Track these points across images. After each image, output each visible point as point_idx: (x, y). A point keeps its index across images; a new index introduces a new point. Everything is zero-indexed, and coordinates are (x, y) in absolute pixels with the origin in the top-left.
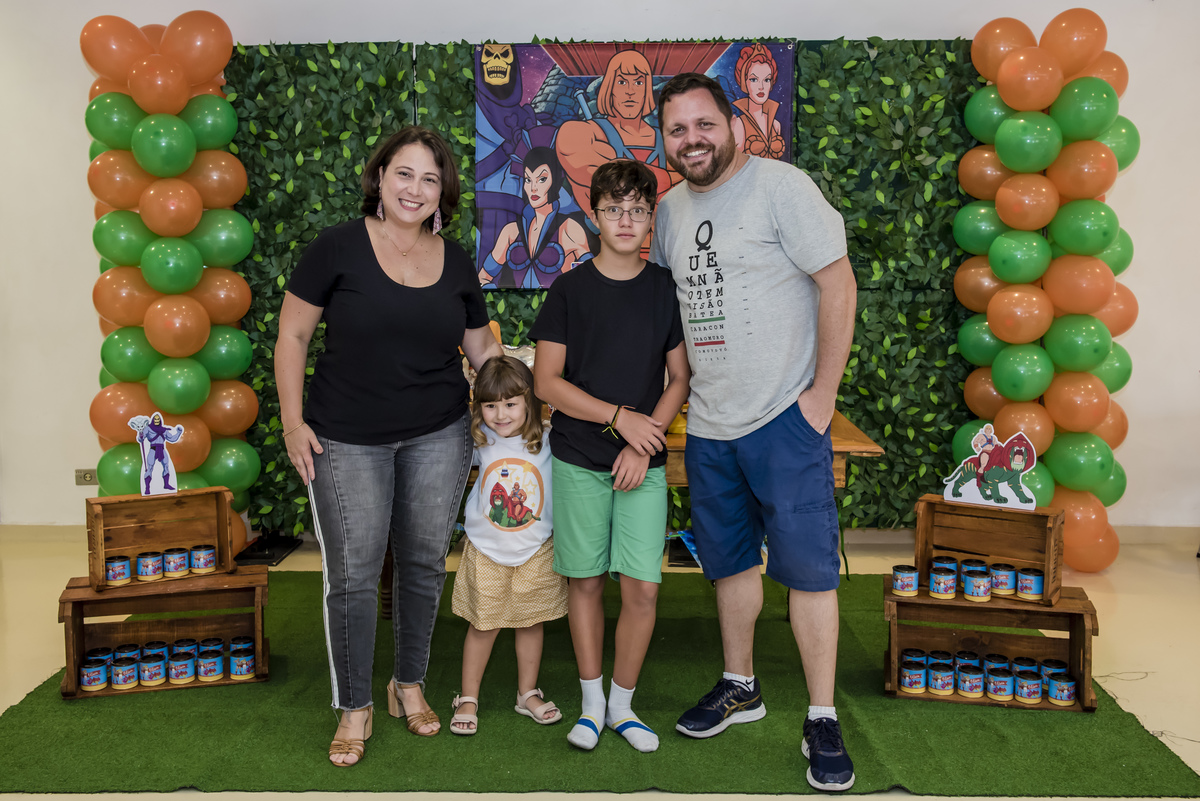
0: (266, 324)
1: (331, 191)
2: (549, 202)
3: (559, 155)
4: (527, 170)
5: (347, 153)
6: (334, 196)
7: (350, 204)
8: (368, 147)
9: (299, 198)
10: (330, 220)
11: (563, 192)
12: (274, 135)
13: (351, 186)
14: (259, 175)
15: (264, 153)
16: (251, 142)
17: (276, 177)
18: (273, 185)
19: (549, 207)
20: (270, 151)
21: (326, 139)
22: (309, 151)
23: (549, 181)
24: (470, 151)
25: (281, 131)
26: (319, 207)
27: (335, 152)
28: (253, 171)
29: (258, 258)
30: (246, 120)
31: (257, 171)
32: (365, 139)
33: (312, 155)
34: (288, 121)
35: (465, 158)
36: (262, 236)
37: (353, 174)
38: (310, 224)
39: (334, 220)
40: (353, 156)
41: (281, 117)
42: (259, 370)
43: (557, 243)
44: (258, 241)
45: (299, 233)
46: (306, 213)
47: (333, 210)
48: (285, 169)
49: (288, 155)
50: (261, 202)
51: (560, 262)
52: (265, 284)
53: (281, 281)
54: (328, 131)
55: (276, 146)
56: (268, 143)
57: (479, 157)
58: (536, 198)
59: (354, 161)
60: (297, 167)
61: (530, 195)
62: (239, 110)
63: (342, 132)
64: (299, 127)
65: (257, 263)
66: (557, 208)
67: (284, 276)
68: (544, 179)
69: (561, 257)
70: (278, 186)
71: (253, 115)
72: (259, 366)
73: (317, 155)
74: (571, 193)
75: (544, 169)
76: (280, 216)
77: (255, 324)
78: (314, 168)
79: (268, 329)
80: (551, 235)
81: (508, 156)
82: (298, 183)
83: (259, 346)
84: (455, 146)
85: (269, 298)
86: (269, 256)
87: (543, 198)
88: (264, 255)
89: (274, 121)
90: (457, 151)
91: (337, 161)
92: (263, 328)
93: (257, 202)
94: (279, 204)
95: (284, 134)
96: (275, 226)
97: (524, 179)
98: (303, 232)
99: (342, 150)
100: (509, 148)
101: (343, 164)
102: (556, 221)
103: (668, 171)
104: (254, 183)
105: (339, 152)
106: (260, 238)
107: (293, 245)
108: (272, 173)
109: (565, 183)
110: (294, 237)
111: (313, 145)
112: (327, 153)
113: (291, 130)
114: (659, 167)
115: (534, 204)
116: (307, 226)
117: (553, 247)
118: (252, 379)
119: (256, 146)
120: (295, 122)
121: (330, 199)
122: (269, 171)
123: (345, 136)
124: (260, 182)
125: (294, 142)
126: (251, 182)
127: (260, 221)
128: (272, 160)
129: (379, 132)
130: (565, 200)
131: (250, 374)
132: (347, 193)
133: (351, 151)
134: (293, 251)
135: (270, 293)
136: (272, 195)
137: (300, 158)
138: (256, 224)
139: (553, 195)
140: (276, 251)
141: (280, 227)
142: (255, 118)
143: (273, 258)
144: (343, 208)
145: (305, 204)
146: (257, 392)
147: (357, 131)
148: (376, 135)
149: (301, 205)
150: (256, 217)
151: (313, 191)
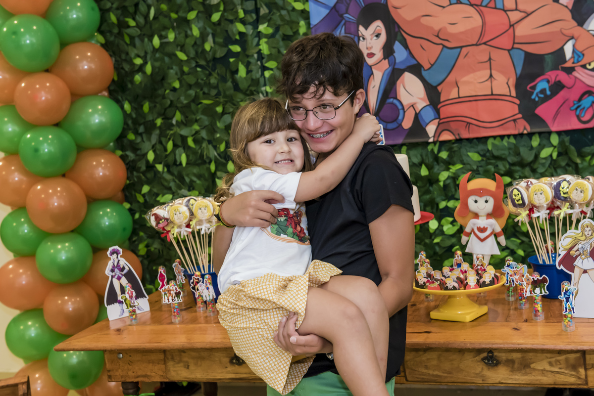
0: (144, 196)
1: (186, 69)
2: (385, 58)
3: (391, 10)
4: (361, 28)
5: (196, 32)
6: (189, 74)
7: (202, 80)
8: (214, 24)
9: (159, 79)
10: (187, 96)
11: (398, 46)
12: (132, 23)
13: (203, 63)
14: (126, 60)
15: (127, 40)
16: (116, 31)
17: (138, 61)
18: (137, 68)
19: (386, 63)
20: (132, 38)
21: (176, 20)
22: (163, 33)
23: (383, 37)
24: (305, 15)
25: (137, 17)
26: (177, 85)
27: (186, 32)
28: (120, 57)
29: (131, 136)
30: (109, 10)
31: (123, 56)
32: (210, 16)
33: (166, 37)
34: (143, 8)
35: (302, 23)
36: (134, 116)
37: (204, 50)
38: (171, 101)
39: (190, 95)
40: (201, 33)
41: (136, 5)
42: (142, 236)
43: (396, 98)
44: (130, 122)
45: (163, 111)
46: (167, 91)
47: (190, 86)
48: (146, 53)
49: (146, 40)
50: (129, 86)
51: (400, 117)
52: (140, 160)
53: (151, 156)
54: (177, 13)
55: (135, 32)
56: (129, 31)
57: (314, 21)
58: (371, 55)
59: (203, 37)
60: (155, 50)
61: (365, 52)
62: (102, 3)
63: (189, 11)
64: (152, 12)
65: (131, 142)
66: (393, 63)
67: (154, 151)
68: (378, 36)
69: (401, 112)
70: (141, 69)
71: (115, 6)
72: (141, 234)
73: (171, 36)
74: (406, 47)
75: (378, 25)
76: (145, 98)
77: (135, 196)
78: (169, 49)
79: (145, 200)
80: (389, 90)
81: (342, 16)
82: (157, 64)
83: (140, 216)
84: (291, 13)
85: (144, 173)
86: (141, 134)
87: (379, 55)
88: (136, 133)
89: (132, 10)
90: (294, 16)
91: (188, 40)
92: (141, 200)
93: (126, 85)
94: (143, 85)
95: (141, 20)
96: (142, 106)
97: (359, 37)
98: (165, 109)
99: (191, 29)
100: (342, 8)
101: (193, 42)
102: (394, 76)
103: (505, 11)
104: (123, 68)
105: (189, 32)
106: (132, 118)
107: (159, 122)
108: (135, 58)
109: (399, 37)
110: (159, 115)
111: (166, 28)
112: (179, 33)
113: (146, 16)
114: (495, 8)
115: (370, 61)
116: (169, 102)
117: (392, 103)
118: (138, 245)
119: (120, 34)
120: (149, 7)
121: (185, 77)
122: (132, 55)
123: (192, 15)
124: (127, 67)
125: (151, 27)
126: (118, 68)
127: (130, 102)
128: (134, 46)
129: (222, 8)
130: (400, 53)
131: (135, 241)
132: (199, 69)
133: (199, 29)
134: (160, 127)
135: (144, 168)
136: (138, 78)
137: (156, 41)
138: (127, 106)
139: (388, 51)
140: (146, 128)
141: (146, 107)
142: (117, 9)
143: (144, 135)
144: (197, 84)
145: (166, 85)
146: (142, 256)
147: (202, 9)
148: (218, 11)
149: (163, 85)
150: (126, 99)
151: (171, 71)
